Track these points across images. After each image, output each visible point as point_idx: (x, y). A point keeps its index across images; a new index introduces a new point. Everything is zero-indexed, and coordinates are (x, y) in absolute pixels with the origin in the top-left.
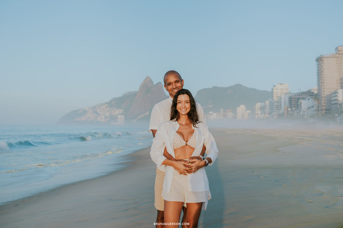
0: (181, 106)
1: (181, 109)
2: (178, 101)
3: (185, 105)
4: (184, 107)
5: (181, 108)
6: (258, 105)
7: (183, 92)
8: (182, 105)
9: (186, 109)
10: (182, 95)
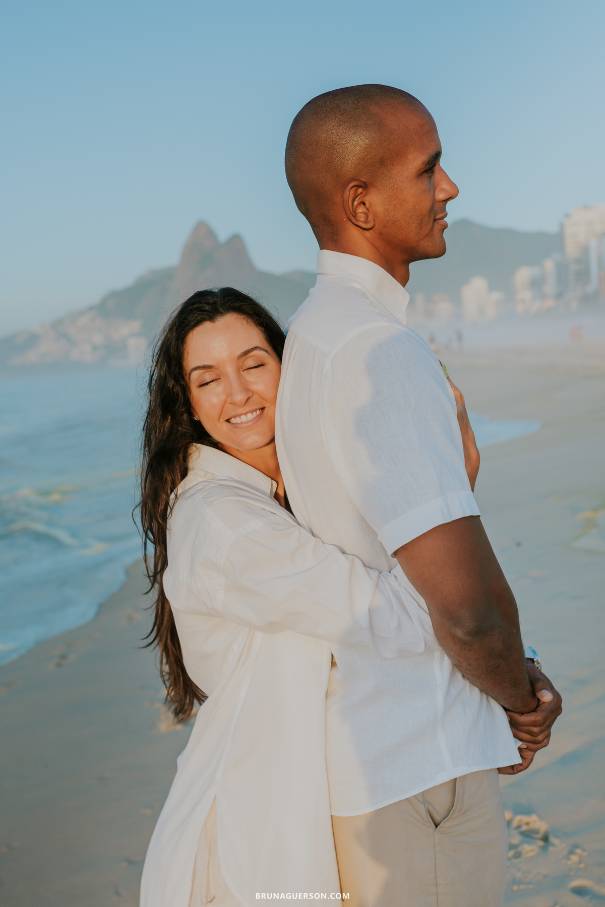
0: (223, 397)
1: (228, 421)
2: (195, 377)
3: (246, 389)
4: (240, 397)
5: (230, 411)
6: (524, 274)
7: (207, 307)
8: (229, 395)
9: (263, 409)
10: (207, 325)
